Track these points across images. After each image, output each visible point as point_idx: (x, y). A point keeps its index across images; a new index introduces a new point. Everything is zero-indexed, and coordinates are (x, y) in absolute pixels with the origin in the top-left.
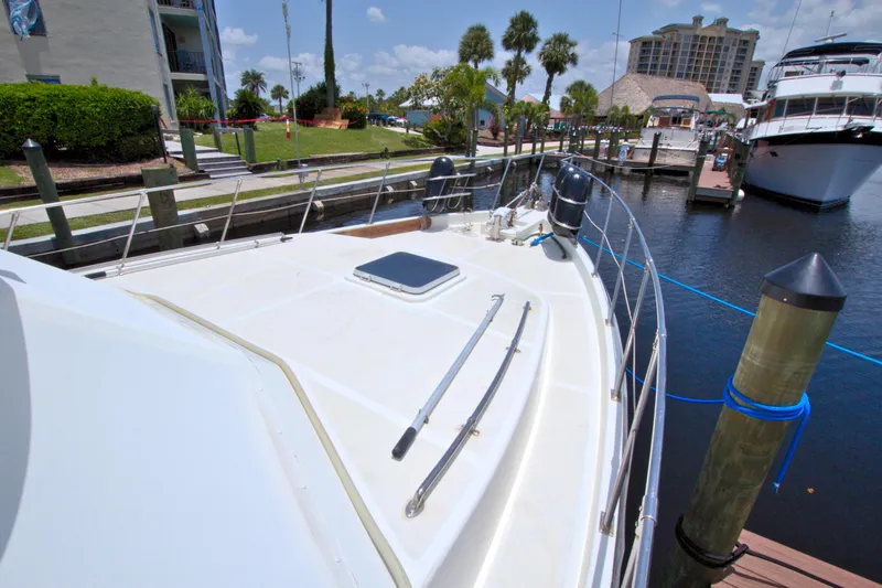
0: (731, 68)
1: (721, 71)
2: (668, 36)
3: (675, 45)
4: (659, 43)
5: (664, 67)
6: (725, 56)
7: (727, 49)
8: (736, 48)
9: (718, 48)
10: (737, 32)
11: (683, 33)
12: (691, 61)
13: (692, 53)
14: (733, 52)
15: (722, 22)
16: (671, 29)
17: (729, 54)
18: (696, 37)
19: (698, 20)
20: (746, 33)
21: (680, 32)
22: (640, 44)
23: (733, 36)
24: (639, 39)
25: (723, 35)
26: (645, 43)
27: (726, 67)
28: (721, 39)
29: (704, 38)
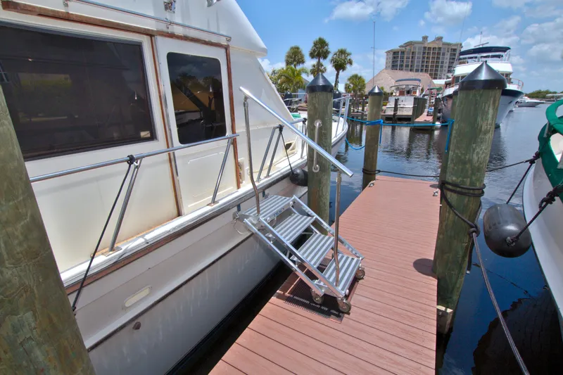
0: (447, 65)
1: (442, 67)
2: (408, 48)
3: (413, 53)
4: (403, 53)
5: (407, 66)
6: (443, 58)
7: (444, 54)
8: (449, 54)
9: (439, 54)
10: (449, 44)
11: (417, 46)
12: (423, 62)
13: (424, 58)
14: (448, 56)
15: (440, 39)
16: (410, 44)
17: (446, 57)
18: (425, 48)
19: (425, 38)
20: (455, 45)
21: (416, 45)
22: (392, 53)
23: (446, 47)
24: (391, 51)
25: (441, 46)
26: (395, 53)
27: (444, 65)
28: (440, 49)
29: (429, 48)
